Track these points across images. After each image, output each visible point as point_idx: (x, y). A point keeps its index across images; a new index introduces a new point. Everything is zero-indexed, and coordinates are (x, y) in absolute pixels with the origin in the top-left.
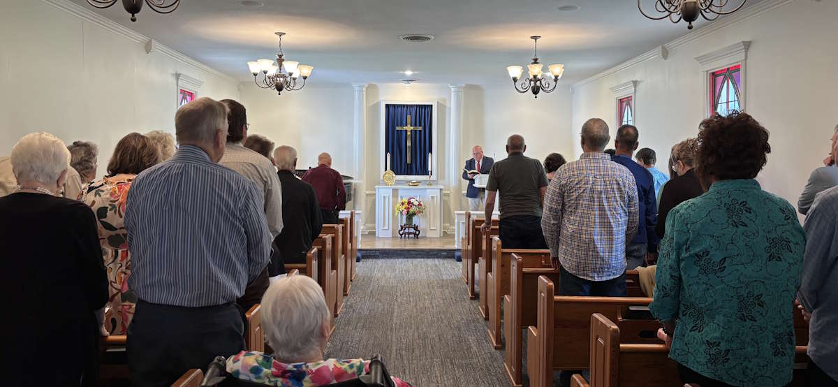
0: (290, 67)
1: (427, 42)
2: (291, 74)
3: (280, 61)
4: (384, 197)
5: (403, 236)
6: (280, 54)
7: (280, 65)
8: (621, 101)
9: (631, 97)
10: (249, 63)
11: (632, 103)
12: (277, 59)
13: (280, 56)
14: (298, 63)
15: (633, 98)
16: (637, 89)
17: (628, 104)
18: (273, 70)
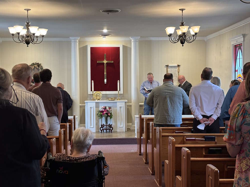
0: (34, 30)
1: (117, 13)
2: (34, 34)
3: (27, 26)
4: (91, 108)
5: (102, 131)
6: (28, 22)
7: (28, 29)
8: (236, 47)
9: (242, 44)
10: (8, 28)
11: (242, 47)
12: (26, 25)
13: (28, 23)
14: (38, 27)
15: (243, 44)
16: (245, 39)
17: (240, 48)
18: (23, 32)
